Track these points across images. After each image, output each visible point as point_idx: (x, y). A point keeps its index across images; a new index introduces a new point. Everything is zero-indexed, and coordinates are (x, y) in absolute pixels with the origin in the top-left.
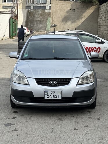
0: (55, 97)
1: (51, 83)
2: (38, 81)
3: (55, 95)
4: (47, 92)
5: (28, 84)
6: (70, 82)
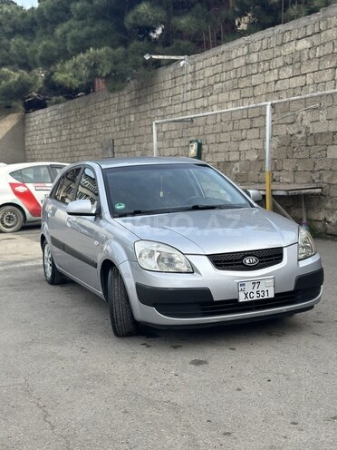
0: (262, 294)
1: (247, 261)
2: (217, 261)
3: (260, 289)
4: (244, 285)
5: (192, 270)
6: (282, 255)
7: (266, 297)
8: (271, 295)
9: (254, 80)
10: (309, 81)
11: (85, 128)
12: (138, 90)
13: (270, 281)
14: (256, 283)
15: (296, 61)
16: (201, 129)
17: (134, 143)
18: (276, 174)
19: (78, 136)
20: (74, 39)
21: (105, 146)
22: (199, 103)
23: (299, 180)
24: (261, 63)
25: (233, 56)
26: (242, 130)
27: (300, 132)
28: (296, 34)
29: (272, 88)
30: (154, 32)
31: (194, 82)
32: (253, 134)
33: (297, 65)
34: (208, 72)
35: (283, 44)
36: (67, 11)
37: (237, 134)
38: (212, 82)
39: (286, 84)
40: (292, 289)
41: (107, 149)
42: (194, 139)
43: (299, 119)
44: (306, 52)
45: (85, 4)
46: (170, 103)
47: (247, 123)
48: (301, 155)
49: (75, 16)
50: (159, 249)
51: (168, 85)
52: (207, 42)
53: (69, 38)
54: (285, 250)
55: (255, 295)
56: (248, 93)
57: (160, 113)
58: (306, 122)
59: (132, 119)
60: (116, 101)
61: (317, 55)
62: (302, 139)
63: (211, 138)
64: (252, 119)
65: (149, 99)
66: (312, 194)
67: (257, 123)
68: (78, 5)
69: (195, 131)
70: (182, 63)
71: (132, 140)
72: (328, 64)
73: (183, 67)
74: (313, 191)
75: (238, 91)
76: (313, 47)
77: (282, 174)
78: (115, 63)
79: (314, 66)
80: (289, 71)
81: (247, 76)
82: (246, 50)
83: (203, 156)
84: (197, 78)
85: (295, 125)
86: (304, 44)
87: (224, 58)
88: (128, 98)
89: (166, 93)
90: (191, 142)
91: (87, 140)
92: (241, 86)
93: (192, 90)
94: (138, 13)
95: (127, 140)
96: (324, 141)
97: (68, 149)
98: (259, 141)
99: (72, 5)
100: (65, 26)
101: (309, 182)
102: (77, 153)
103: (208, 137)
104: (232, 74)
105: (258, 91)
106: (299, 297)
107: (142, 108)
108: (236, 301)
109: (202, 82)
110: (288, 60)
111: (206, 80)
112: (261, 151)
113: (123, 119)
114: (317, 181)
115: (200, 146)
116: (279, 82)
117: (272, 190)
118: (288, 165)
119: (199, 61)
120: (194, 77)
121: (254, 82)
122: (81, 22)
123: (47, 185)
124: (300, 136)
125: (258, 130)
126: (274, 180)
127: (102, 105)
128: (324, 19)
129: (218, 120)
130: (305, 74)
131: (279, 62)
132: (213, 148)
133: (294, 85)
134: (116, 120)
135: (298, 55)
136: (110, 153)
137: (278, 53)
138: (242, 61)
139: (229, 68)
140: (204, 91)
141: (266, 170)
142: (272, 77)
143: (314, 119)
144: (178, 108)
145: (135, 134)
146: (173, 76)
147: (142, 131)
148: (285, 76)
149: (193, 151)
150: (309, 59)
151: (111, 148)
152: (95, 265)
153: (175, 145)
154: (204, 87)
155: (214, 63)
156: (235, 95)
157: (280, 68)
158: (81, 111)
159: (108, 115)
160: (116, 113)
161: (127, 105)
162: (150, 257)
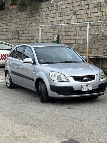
1: (84, 79)
2: (75, 79)
4: (83, 86)
5: (68, 81)
6: (95, 77)
7: (90, 90)
8: (91, 89)
10: (104, 14)
11: (4, 25)
12: (31, 10)
13: (91, 85)
14: (87, 85)
16: (59, 29)
17: (28, 33)
18: (90, 49)
21: (14, 33)
22: (59, 19)
23: (99, 52)
24: (85, 5)
25: (74, 1)
26: (77, 31)
27: (100, 34)
29: (89, 16)
31: (57, 10)
32: (81, 33)
33: (99, 8)
34: (63, 6)
37: (75, 33)
38: (64, 10)
39: (95, 15)
40: (98, 88)
42: (56, 33)
43: (99, 29)
44: (103, 3)
46: (46, 17)
47: (79, 29)
48: (100, 43)
50: (57, 74)
51: (45, 10)
54: (96, 76)
55: (87, 89)
56: (80, 16)
57: (41, 21)
58: (102, 30)
59: (28, 23)
60: (20, 14)
63: (64, 34)
64: (81, 27)
65: (36, 15)
66: (104, 58)
67: (83, 29)
69: (57, 30)
70: (52, 1)
71: (27, 32)
73: (52, 3)
74: (104, 57)
75: (76, 16)
76: (106, 1)
77: (92, 50)
79: (106, 9)
81: (79, 10)
83: (60, 40)
84: (58, 8)
85: (98, 31)
87: (70, 1)
88: (26, 13)
89: (45, 13)
90: (55, 35)
91: (5, 30)
92: (77, 13)
93: (55, 13)
95: (25, 31)
98: (84, 36)
101: (103, 54)
103: (62, 33)
104: (73, 8)
105: (84, 16)
106: (99, 91)
107: (32, 18)
108: (81, 91)
109: (60, 10)
110: (96, 5)
111: (62, 9)
112: (84, 40)
113: (23, 22)
114: (106, 53)
115: (59, 36)
116: (92, 14)
117: (89, 56)
118: (95, 46)
121: (82, 13)
124: (100, 35)
125: (83, 32)
126: (89, 52)
127: (13, 15)
129: (67, 26)
130: (103, 12)
131: (93, 6)
132: (64, 37)
133: (98, 16)
134: (20, 22)
135: (100, 4)
136: (17, 37)
137: (92, 2)
138: (78, 4)
139: (72, 6)
140: (61, 14)
141: (87, 48)
142: (89, 11)
143: (105, 29)
144: (49, 20)
145: (29, 29)
146: (47, 6)
147: (32, 28)
148: (95, 11)
149: (56, 38)
150: (104, 6)
151: (17, 34)
152: (33, 80)
153: (47, 35)
154: (61, 12)
155: (66, 3)
156: (74, 17)
157: (93, 8)
158: (2, 17)
159: (16, 20)
160: (20, 19)
161: (25, 16)
162: (54, 77)
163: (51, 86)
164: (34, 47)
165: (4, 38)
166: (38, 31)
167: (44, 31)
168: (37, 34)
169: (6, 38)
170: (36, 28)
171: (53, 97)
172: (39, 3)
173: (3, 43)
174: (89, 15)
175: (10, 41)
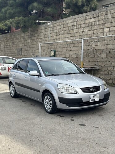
3: (95, 98)
4: (91, 97)
6: (100, 88)
7: (97, 101)
9: (75, 31)
10: (95, 32)
11: (10, 44)
12: (32, 32)
13: (98, 96)
14: (94, 96)
15: (90, 25)
16: (56, 46)
17: (30, 50)
19: (8, 47)
20: (9, 13)
21: (18, 51)
22: (55, 38)
23: (91, 64)
24: (78, 26)
25: (67, 22)
26: (70, 47)
27: (91, 49)
28: (90, 17)
30: (33, 12)
32: (74, 49)
33: (90, 27)
34: (58, 27)
35: (85, 20)
36: (6, 3)
37: (69, 48)
38: (59, 31)
39: (86, 33)
40: (103, 98)
41: (19, 51)
42: (53, 49)
43: (91, 44)
44: (93, 23)
45: (13, 1)
46: (44, 37)
47: (72, 45)
48: (91, 56)
49: (9, 5)
50: (66, 86)
51: (43, 31)
52: (58, 17)
53: (7, 13)
55: (94, 100)
56: (73, 35)
57: (40, 40)
58: (93, 46)
59: (29, 42)
60: (23, 35)
61: (97, 24)
62: (92, 51)
63: (59, 50)
64: (74, 44)
65: (36, 35)
66: (95, 69)
67: (76, 45)
68: (11, 2)
69: (53, 47)
70: (48, 24)
71: (29, 49)
72: (101, 27)
75: (69, 34)
76: (96, 21)
77: (85, 62)
78: (25, 22)
79: (96, 27)
80: (88, 29)
81: (72, 29)
82: (72, 21)
83: (56, 55)
85: (89, 46)
86: (93, 20)
87: (64, 23)
88: (27, 34)
89: (43, 34)
90: (52, 50)
91: (11, 48)
92: (70, 32)
93: (52, 33)
94: (33, 6)
95: (27, 49)
96: (99, 52)
97: (3, 51)
98: (77, 51)
99: (8, 2)
100: (6, 8)
101: (94, 65)
102: (7, 53)
103: (58, 49)
104: (67, 28)
105: (76, 35)
107: (33, 38)
108: (89, 102)
109: (56, 30)
110: (87, 25)
112: (77, 55)
113: (25, 42)
114: (97, 65)
115: (55, 52)
116: (84, 32)
118: (87, 59)
119: (55, 23)
120: (53, 29)
121: (75, 32)
122: (11, 8)
123: (2, 64)
124: (91, 50)
125: (76, 47)
127: (17, 36)
128: (100, 12)
129: (62, 44)
130: (93, 30)
131: (84, 25)
132: (60, 53)
133: (89, 33)
134: (23, 42)
135: (91, 24)
136: (21, 53)
137: (84, 23)
138: (71, 24)
139: (66, 26)
140: (57, 33)
141: (82, 61)
142: (81, 30)
143: (96, 45)
144: (47, 39)
145: (30, 47)
146: (45, 28)
147: (33, 46)
148: (86, 30)
149: (52, 54)
150: (95, 25)
151: (21, 51)
152: (39, 91)
153: (46, 51)
154: (57, 32)
155: (60, 24)
156: (68, 36)
157: (84, 27)
158: (9, 38)
159: (20, 40)
160: (23, 40)
161: (27, 37)
162: (63, 89)
163: (59, 98)
164: (38, 60)
165: (10, 55)
166: (38, 48)
167: (43, 48)
168: (37, 51)
169: (12, 55)
170: (36, 46)
171: (62, 109)
172: (38, 26)
173: (10, 58)
174: (81, 34)
175: (15, 57)
